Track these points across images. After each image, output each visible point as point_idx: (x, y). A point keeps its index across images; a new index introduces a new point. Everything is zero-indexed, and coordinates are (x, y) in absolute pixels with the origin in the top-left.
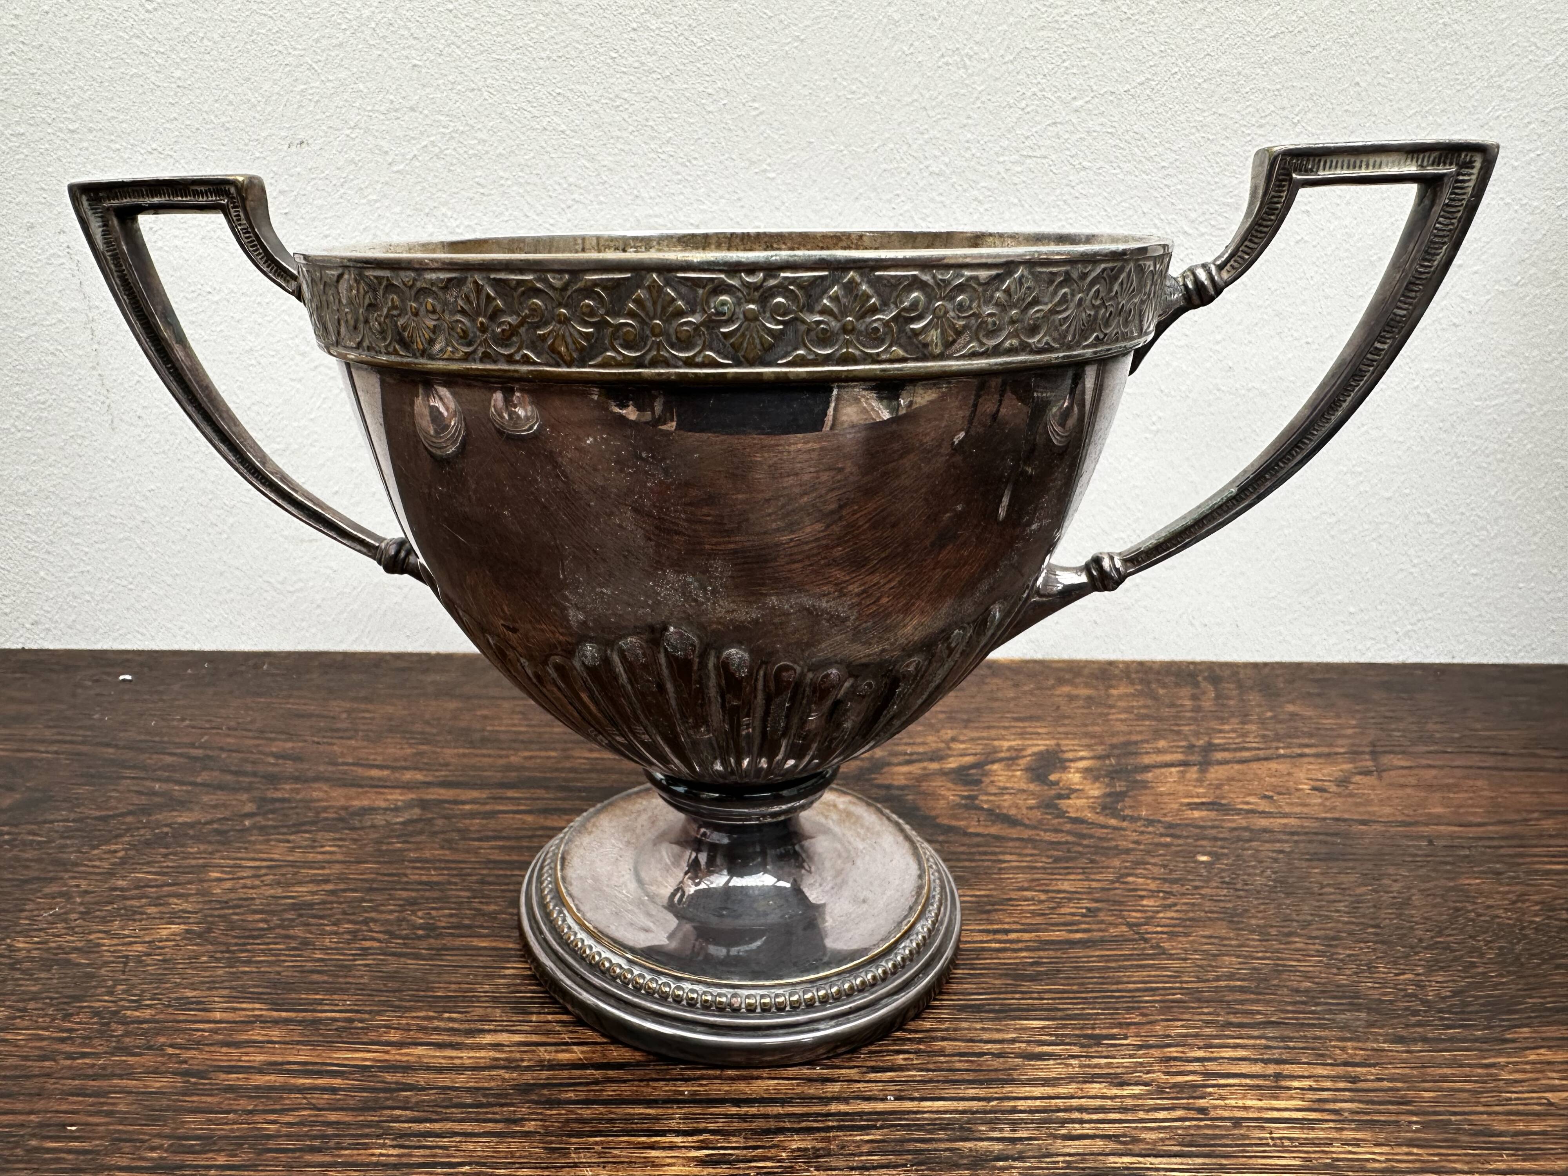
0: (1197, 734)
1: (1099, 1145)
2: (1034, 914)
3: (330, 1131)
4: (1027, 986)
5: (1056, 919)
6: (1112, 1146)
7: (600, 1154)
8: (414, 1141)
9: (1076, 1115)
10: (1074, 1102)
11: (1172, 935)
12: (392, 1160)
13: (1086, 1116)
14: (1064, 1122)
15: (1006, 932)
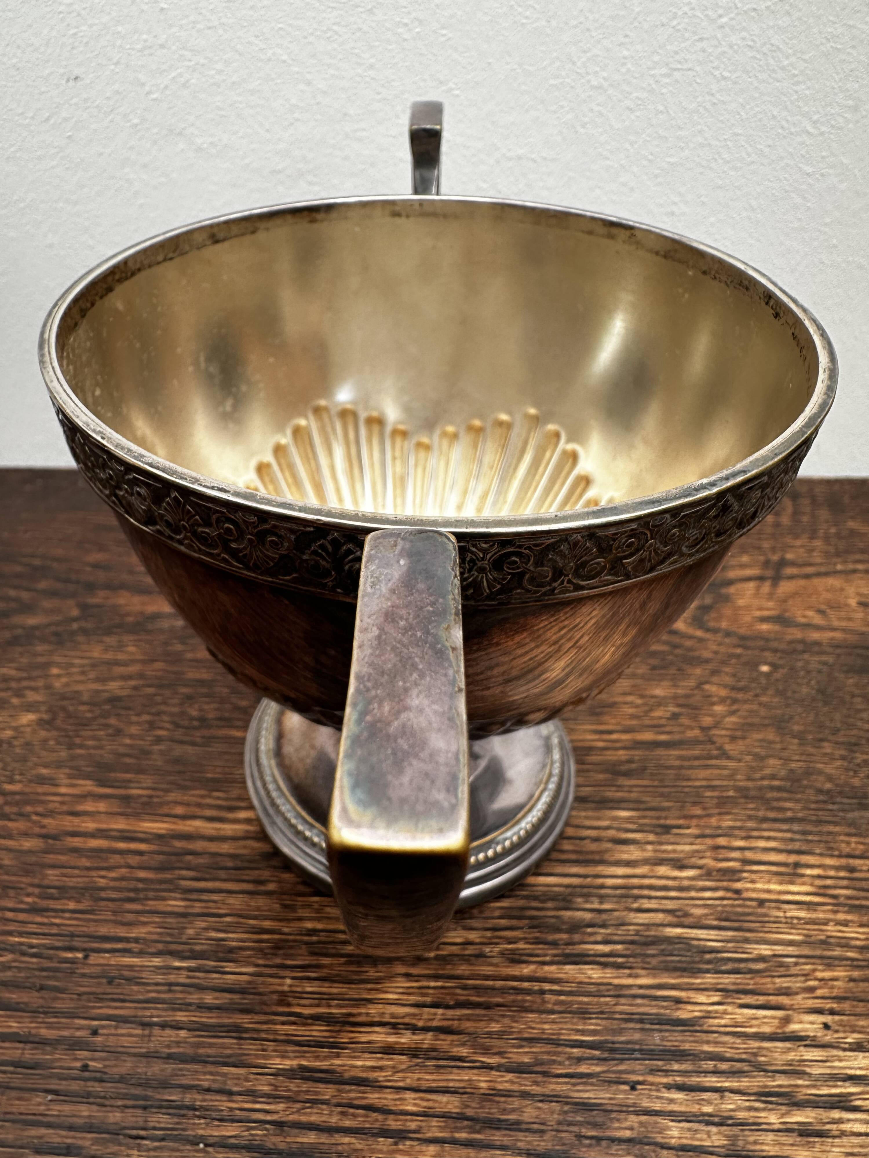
0: (774, 549)
1: (660, 917)
2: (633, 717)
3: (140, 885)
4: (622, 781)
5: (647, 722)
6: (669, 919)
7: (318, 911)
8: (194, 896)
9: (646, 892)
10: (646, 882)
11: (733, 739)
12: (181, 910)
13: (654, 893)
14: (637, 897)
15: (610, 732)
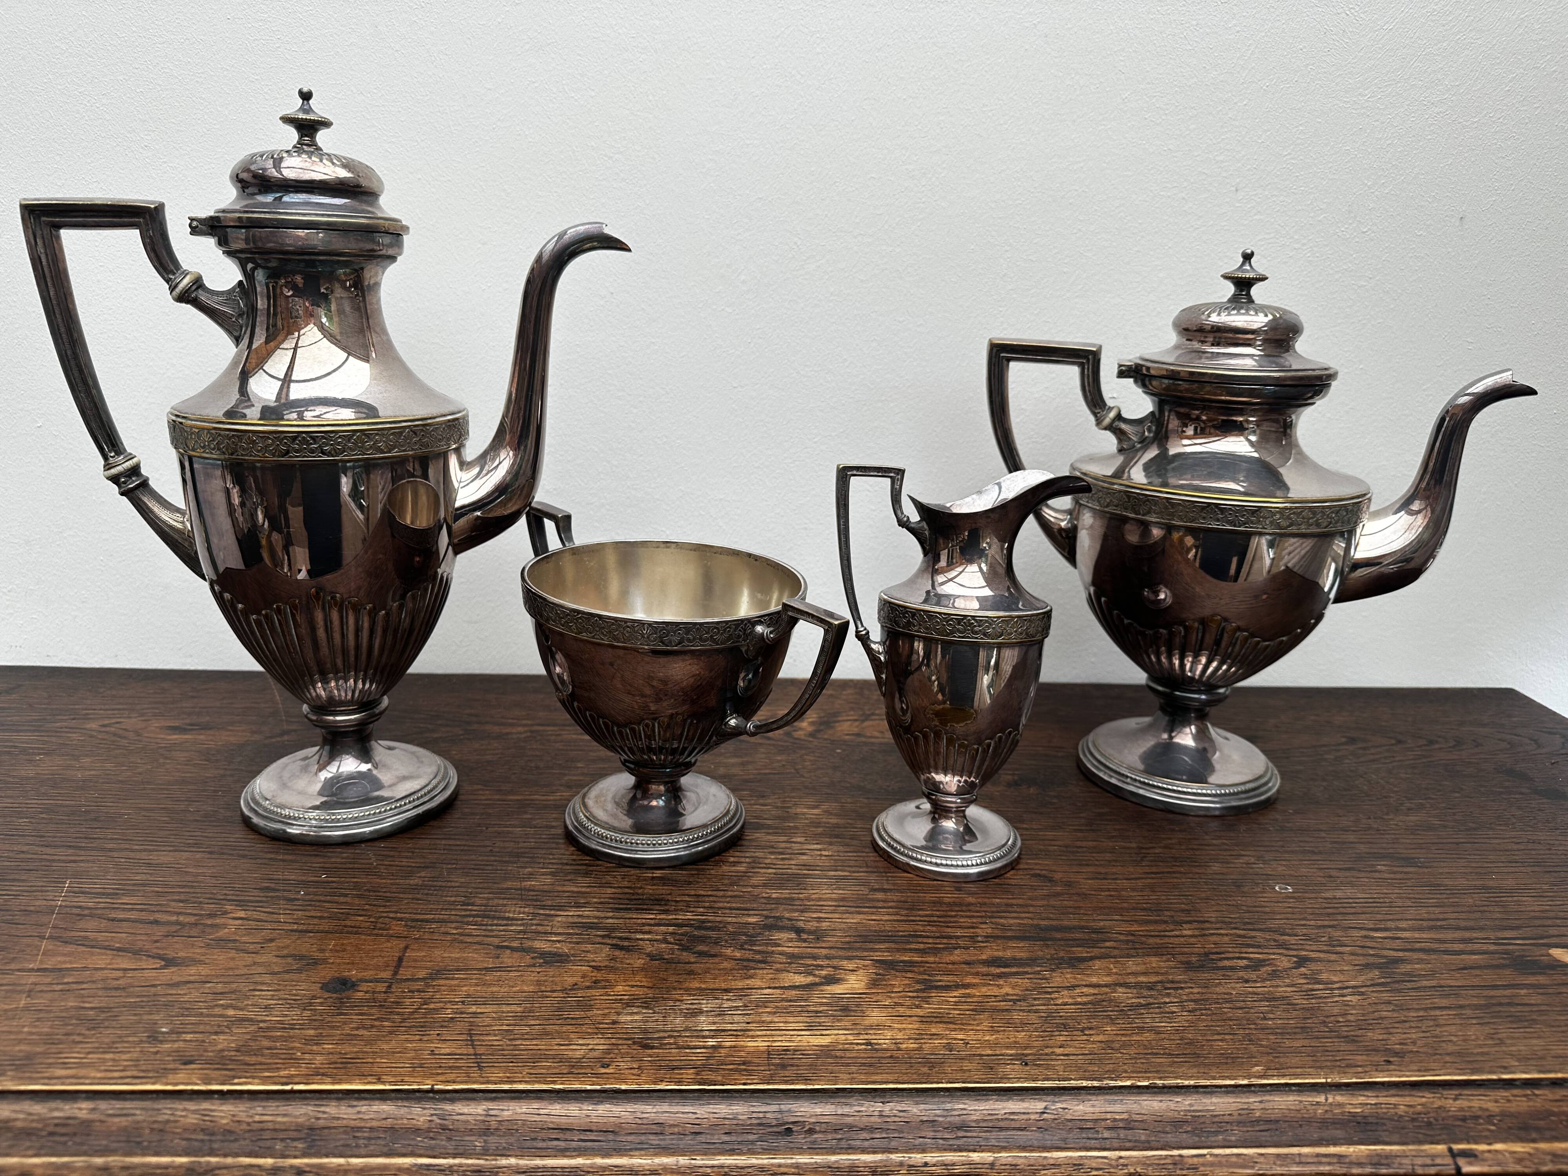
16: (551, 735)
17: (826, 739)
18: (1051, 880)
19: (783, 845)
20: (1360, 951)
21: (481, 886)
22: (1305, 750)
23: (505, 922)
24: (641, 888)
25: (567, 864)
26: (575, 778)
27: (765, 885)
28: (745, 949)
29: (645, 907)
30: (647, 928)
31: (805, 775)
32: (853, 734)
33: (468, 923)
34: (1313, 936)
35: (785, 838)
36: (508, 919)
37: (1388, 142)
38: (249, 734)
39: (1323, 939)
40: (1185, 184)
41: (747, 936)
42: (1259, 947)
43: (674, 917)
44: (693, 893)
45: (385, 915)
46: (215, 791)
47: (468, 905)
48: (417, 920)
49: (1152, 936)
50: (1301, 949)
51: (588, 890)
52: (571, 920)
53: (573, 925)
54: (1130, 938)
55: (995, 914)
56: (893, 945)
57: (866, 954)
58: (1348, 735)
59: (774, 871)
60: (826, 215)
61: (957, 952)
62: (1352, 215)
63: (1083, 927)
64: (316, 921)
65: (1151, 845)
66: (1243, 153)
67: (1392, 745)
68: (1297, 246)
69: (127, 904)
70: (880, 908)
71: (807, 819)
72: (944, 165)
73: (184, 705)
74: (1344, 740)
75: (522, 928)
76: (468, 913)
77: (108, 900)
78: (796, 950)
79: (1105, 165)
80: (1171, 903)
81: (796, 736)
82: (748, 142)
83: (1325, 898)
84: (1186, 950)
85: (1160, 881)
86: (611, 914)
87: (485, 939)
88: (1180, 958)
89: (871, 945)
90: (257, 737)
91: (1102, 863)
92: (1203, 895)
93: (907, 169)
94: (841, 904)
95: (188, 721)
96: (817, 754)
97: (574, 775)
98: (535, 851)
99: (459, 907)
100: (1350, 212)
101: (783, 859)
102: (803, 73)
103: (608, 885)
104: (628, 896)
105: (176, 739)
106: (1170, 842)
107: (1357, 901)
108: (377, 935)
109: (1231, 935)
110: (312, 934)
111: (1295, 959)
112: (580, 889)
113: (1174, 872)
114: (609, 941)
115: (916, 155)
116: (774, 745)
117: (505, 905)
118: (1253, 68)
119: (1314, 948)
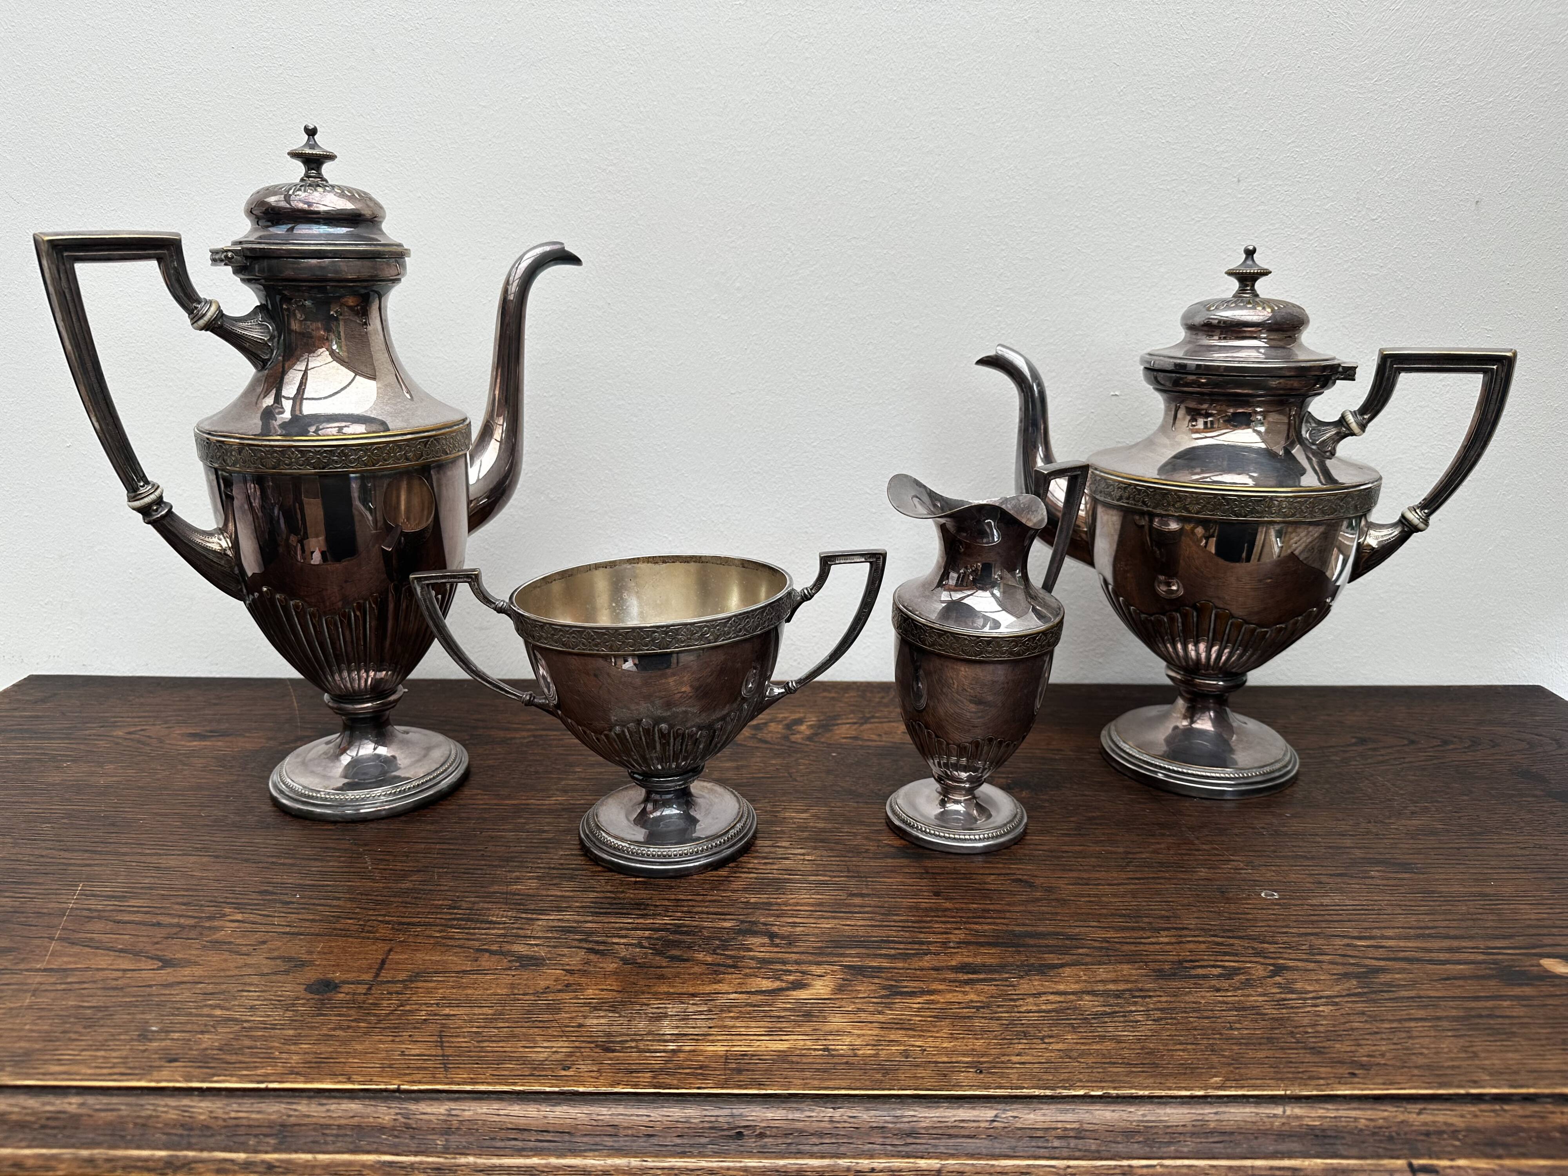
16: (554, 739)
17: (823, 743)
18: (1031, 885)
19: (767, 850)
20: (1339, 959)
21: (468, 889)
22: (1311, 752)
23: (488, 926)
24: (623, 892)
25: (554, 868)
26: (572, 782)
27: (745, 890)
28: (717, 954)
29: (625, 911)
30: (623, 932)
31: (798, 779)
32: (850, 738)
33: (452, 927)
34: (1294, 944)
35: (769, 843)
36: (491, 922)
37: (1397, 126)
38: (264, 741)
39: (1304, 947)
40: (1185, 176)
41: (721, 940)
42: (1236, 955)
43: (652, 921)
44: (673, 897)
45: (374, 918)
46: (228, 797)
47: (455, 908)
48: (403, 924)
49: (1127, 943)
50: (1279, 958)
51: (571, 894)
52: (551, 924)
53: (552, 929)
54: (1104, 945)
55: (970, 920)
56: (864, 951)
57: (836, 959)
58: (1358, 735)
59: (755, 875)
60: (819, 220)
61: (928, 958)
62: (1361, 202)
63: (1058, 934)
64: (308, 924)
65: (1138, 850)
66: (1245, 143)
67: (1404, 745)
68: (1303, 236)
69: (134, 906)
70: (856, 913)
71: (794, 823)
72: (937, 166)
73: (207, 712)
74: (1354, 740)
75: (502, 932)
76: (453, 916)
77: (116, 903)
78: (767, 955)
79: (1101, 160)
80: (1152, 910)
81: (793, 740)
82: (739, 149)
83: (1311, 905)
84: (1160, 957)
85: (1143, 887)
86: (590, 918)
87: (466, 942)
88: (1152, 965)
89: (841, 951)
90: (272, 743)
91: (1086, 868)
92: (1186, 901)
93: (899, 171)
94: (818, 909)
95: (208, 728)
96: (811, 758)
97: (572, 780)
98: (525, 855)
99: (445, 910)
100: (1358, 199)
101: (765, 864)
102: (792, 78)
103: (592, 889)
104: (609, 900)
105: (195, 746)
106: (1158, 846)
107: (1345, 908)
108: (363, 938)
109: (1209, 942)
110: (302, 937)
111: (1271, 968)
112: (564, 893)
113: (1158, 878)
114: (585, 946)
115: (909, 156)
116: (770, 749)
117: (489, 909)
118: (1253, 55)
119: (1293, 956)
